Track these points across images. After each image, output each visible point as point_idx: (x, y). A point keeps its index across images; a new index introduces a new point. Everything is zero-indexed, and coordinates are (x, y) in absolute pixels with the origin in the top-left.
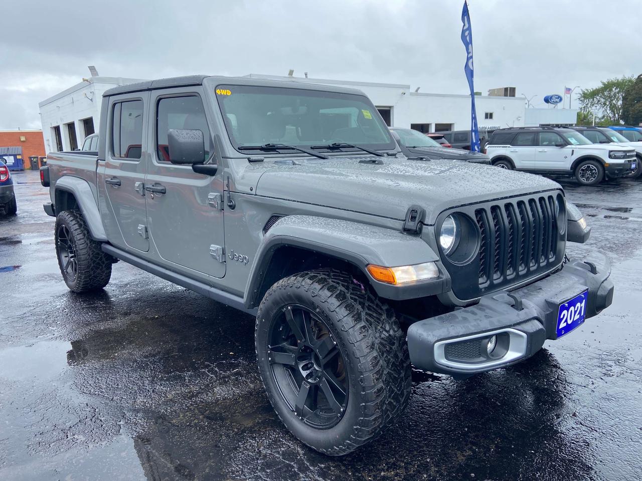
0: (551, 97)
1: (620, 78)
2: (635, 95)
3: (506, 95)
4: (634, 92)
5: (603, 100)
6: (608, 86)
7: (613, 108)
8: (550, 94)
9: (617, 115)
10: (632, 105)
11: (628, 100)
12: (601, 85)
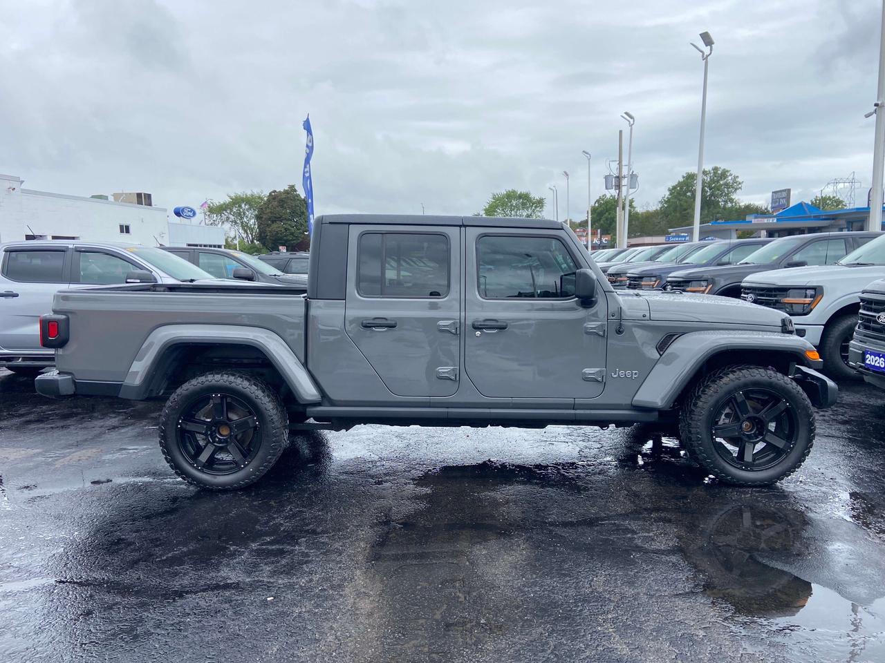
0: (183, 210)
1: (249, 193)
2: (270, 214)
3: (140, 202)
4: (268, 211)
5: (232, 217)
6: (237, 201)
7: (245, 227)
8: (181, 205)
9: (250, 236)
10: (269, 226)
11: (263, 219)
12: (228, 200)
